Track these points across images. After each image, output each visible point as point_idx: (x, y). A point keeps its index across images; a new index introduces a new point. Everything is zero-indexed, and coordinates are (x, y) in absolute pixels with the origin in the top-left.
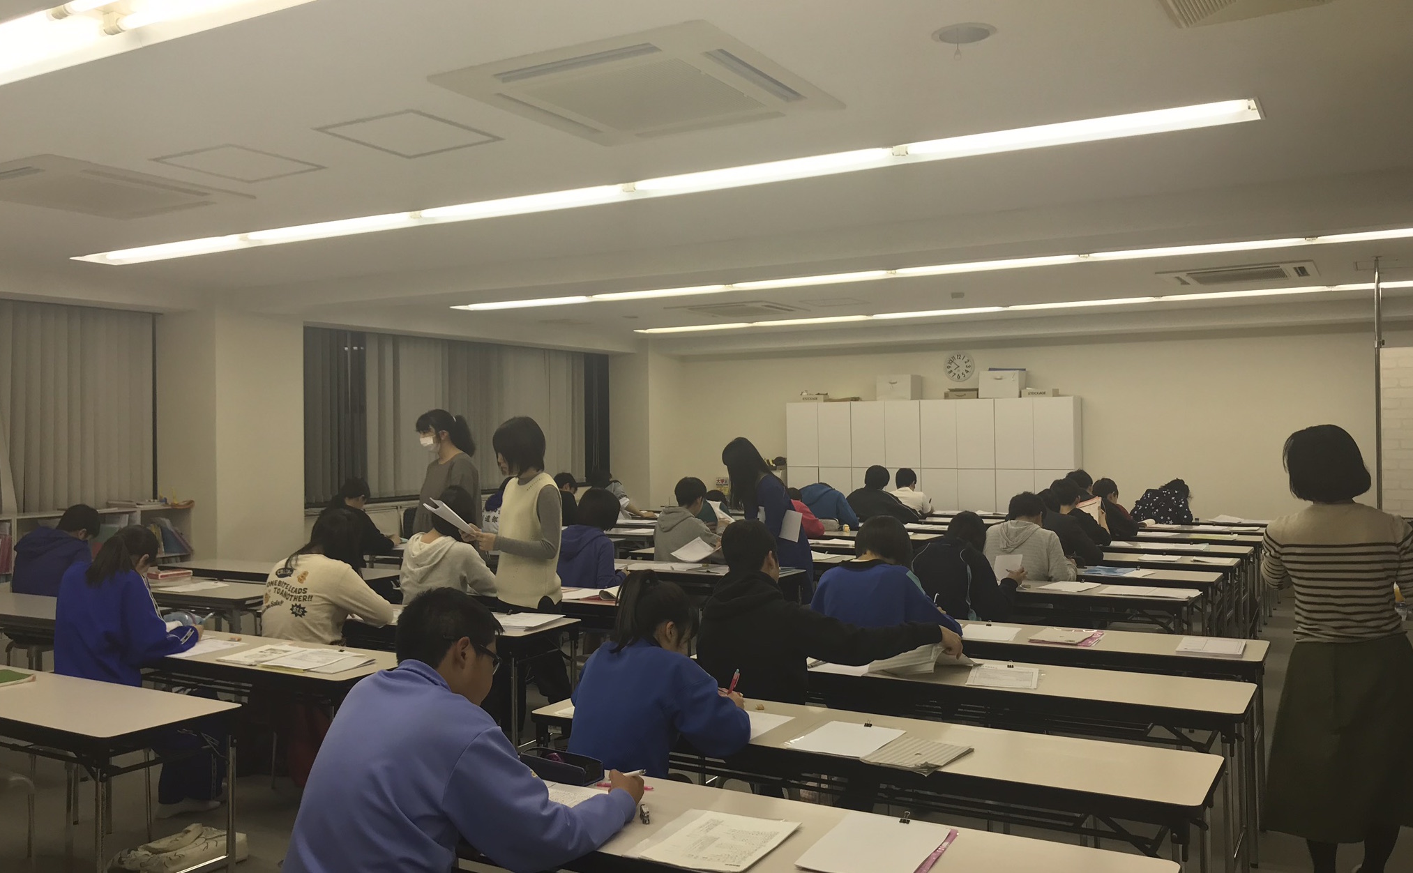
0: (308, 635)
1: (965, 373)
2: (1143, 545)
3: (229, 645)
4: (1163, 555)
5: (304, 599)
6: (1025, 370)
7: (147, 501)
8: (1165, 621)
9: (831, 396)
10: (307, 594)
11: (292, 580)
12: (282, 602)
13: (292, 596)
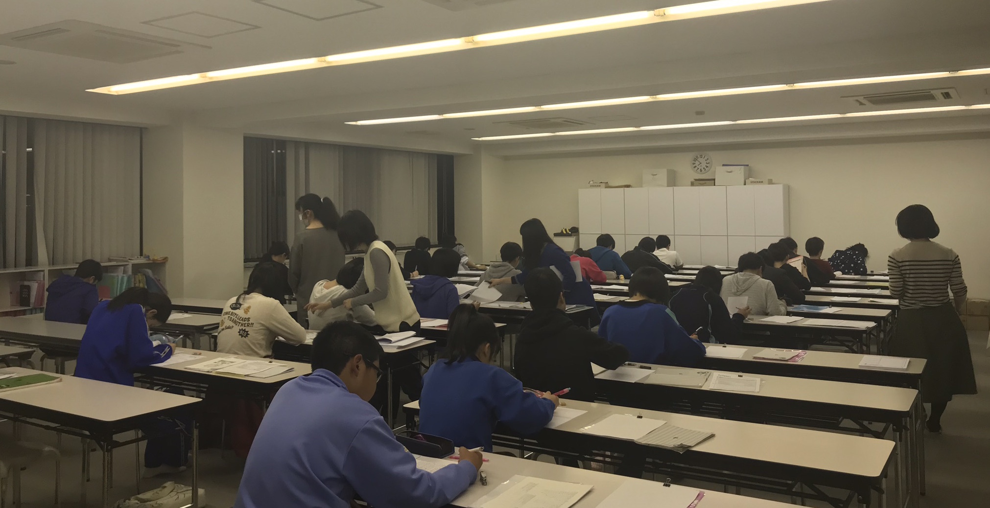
0: (250, 351)
1: (705, 168)
2: (834, 290)
3: (193, 358)
4: (848, 297)
5: (248, 326)
6: (748, 165)
7: (136, 257)
8: (850, 344)
9: (610, 184)
10: (250, 322)
11: (240, 312)
12: (233, 327)
13: (240, 323)
